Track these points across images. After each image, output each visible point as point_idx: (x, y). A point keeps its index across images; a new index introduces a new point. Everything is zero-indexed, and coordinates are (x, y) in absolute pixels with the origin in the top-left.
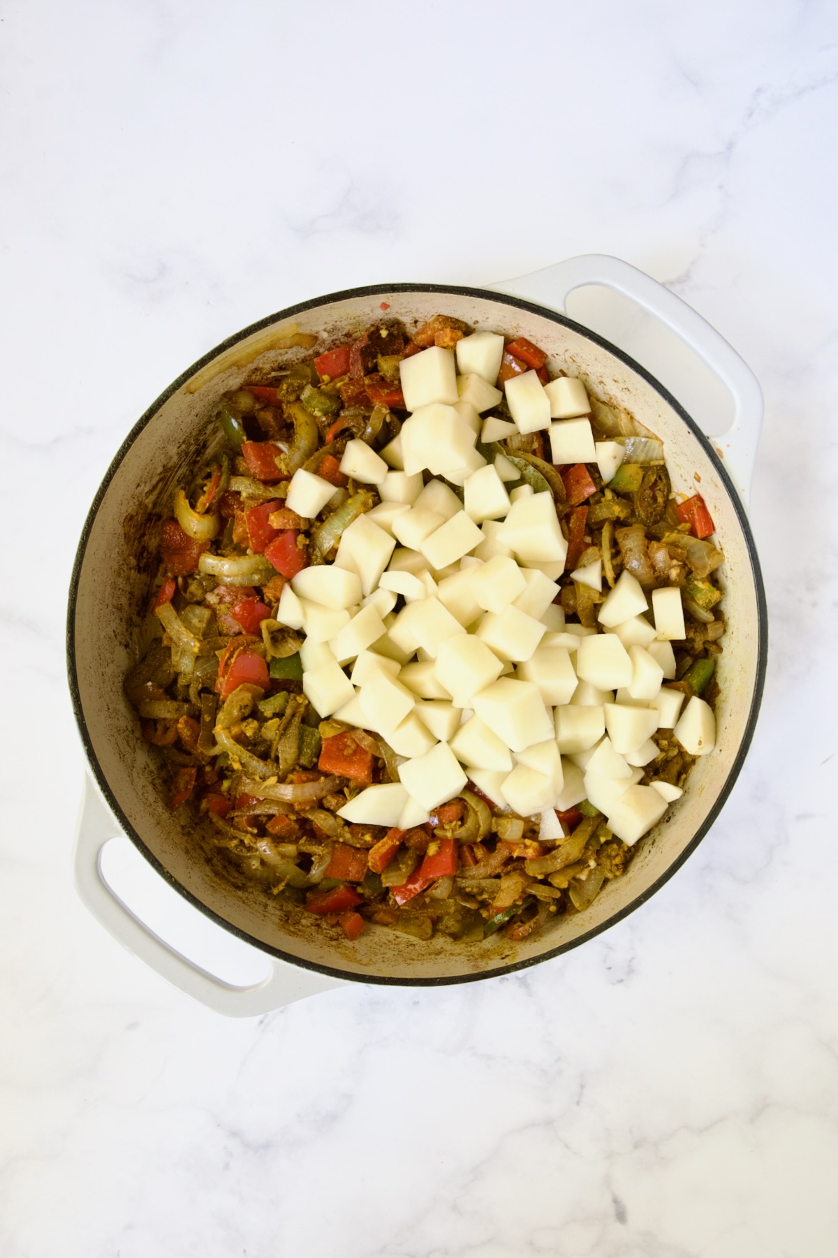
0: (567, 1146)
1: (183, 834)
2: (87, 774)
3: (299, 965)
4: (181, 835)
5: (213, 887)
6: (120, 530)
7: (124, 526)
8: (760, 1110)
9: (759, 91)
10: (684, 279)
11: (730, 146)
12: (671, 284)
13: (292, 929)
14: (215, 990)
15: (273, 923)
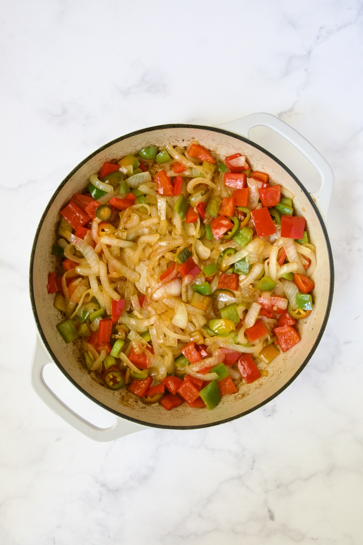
0: (248, 488)
2: (37, 336)
6: (53, 229)
7: (55, 227)
8: (331, 470)
9: (321, 28)
10: (291, 110)
11: (309, 52)
12: (285, 112)
13: (125, 403)
14: (92, 430)
15: (117, 401)
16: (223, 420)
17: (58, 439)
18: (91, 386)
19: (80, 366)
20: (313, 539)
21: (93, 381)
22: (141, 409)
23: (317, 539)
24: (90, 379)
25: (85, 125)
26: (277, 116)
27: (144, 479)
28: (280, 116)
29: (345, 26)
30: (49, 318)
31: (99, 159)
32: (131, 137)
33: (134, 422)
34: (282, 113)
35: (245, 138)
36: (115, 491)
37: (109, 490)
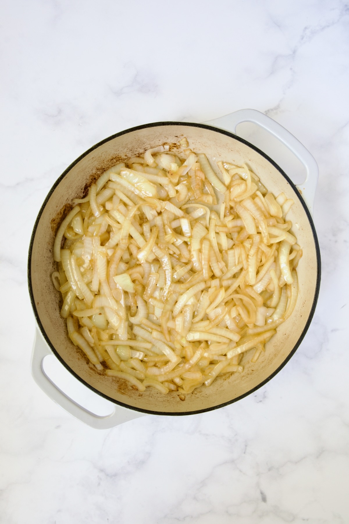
0: (241, 471)
1: (77, 352)
2: (37, 328)
3: (126, 407)
4: (76, 353)
5: (90, 374)
6: (50, 225)
7: (51, 224)
8: (320, 453)
9: (306, 28)
10: (277, 108)
11: (294, 52)
12: (272, 110)
13: (123, 392)
14: (91, 418)
15: (115, 389)
16: (218, 406)
17: (58, 427)
18: (89, 375)
19: (79, 357)
20: (304, 520)
21: (91, 371)
22: (138, 397)
23: (307, 520)
24: (89, 369)
25: (79, 125)
26: (265, 113)
27: (140, 464)
28: (267, 113)
29: (328, 26)
30: (47, 311)
31: (92, 157)
32: (122, 136)
33: (132, 409)
34: (268, 111)
35: (232, 134)
36: (113, 476)
37: (107, 475)
